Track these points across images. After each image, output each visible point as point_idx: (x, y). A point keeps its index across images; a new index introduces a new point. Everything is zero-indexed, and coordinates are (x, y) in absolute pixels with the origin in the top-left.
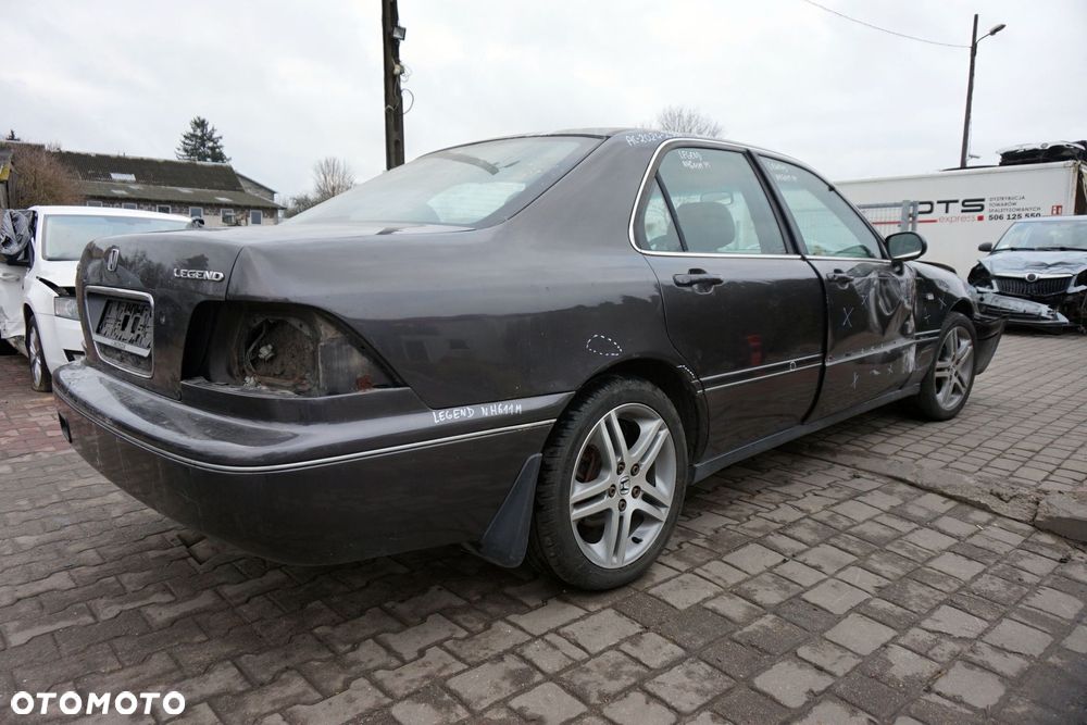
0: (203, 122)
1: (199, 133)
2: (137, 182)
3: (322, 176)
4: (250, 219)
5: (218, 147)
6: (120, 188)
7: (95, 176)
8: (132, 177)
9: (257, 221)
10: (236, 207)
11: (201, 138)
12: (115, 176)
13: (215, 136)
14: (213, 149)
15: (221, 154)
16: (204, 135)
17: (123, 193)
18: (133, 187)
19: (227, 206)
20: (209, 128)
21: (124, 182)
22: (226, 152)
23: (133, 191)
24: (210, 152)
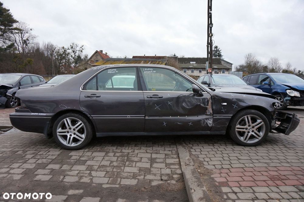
0: (217, 46)
1: (216, 50)
2: (196, 64)
3: (247, 59)
4: (222, 72)
5: (220, 53)
6: (191, 66)
7: (187, 63)
8: (195, 63)
9: (223, 72)
10: (218, 69)
11: (216, 51)
12: (191, 63)
13: (219, 50)
14: (219, 53)
15: (221, 54)
16: (217, 50)
17: (192, 66)
18: (195, 65)
19: (216, 69)
20: (218, 48)
21: (193, 64)
22: (222, 54)
23: (194, 66)
24: (218, 54)
